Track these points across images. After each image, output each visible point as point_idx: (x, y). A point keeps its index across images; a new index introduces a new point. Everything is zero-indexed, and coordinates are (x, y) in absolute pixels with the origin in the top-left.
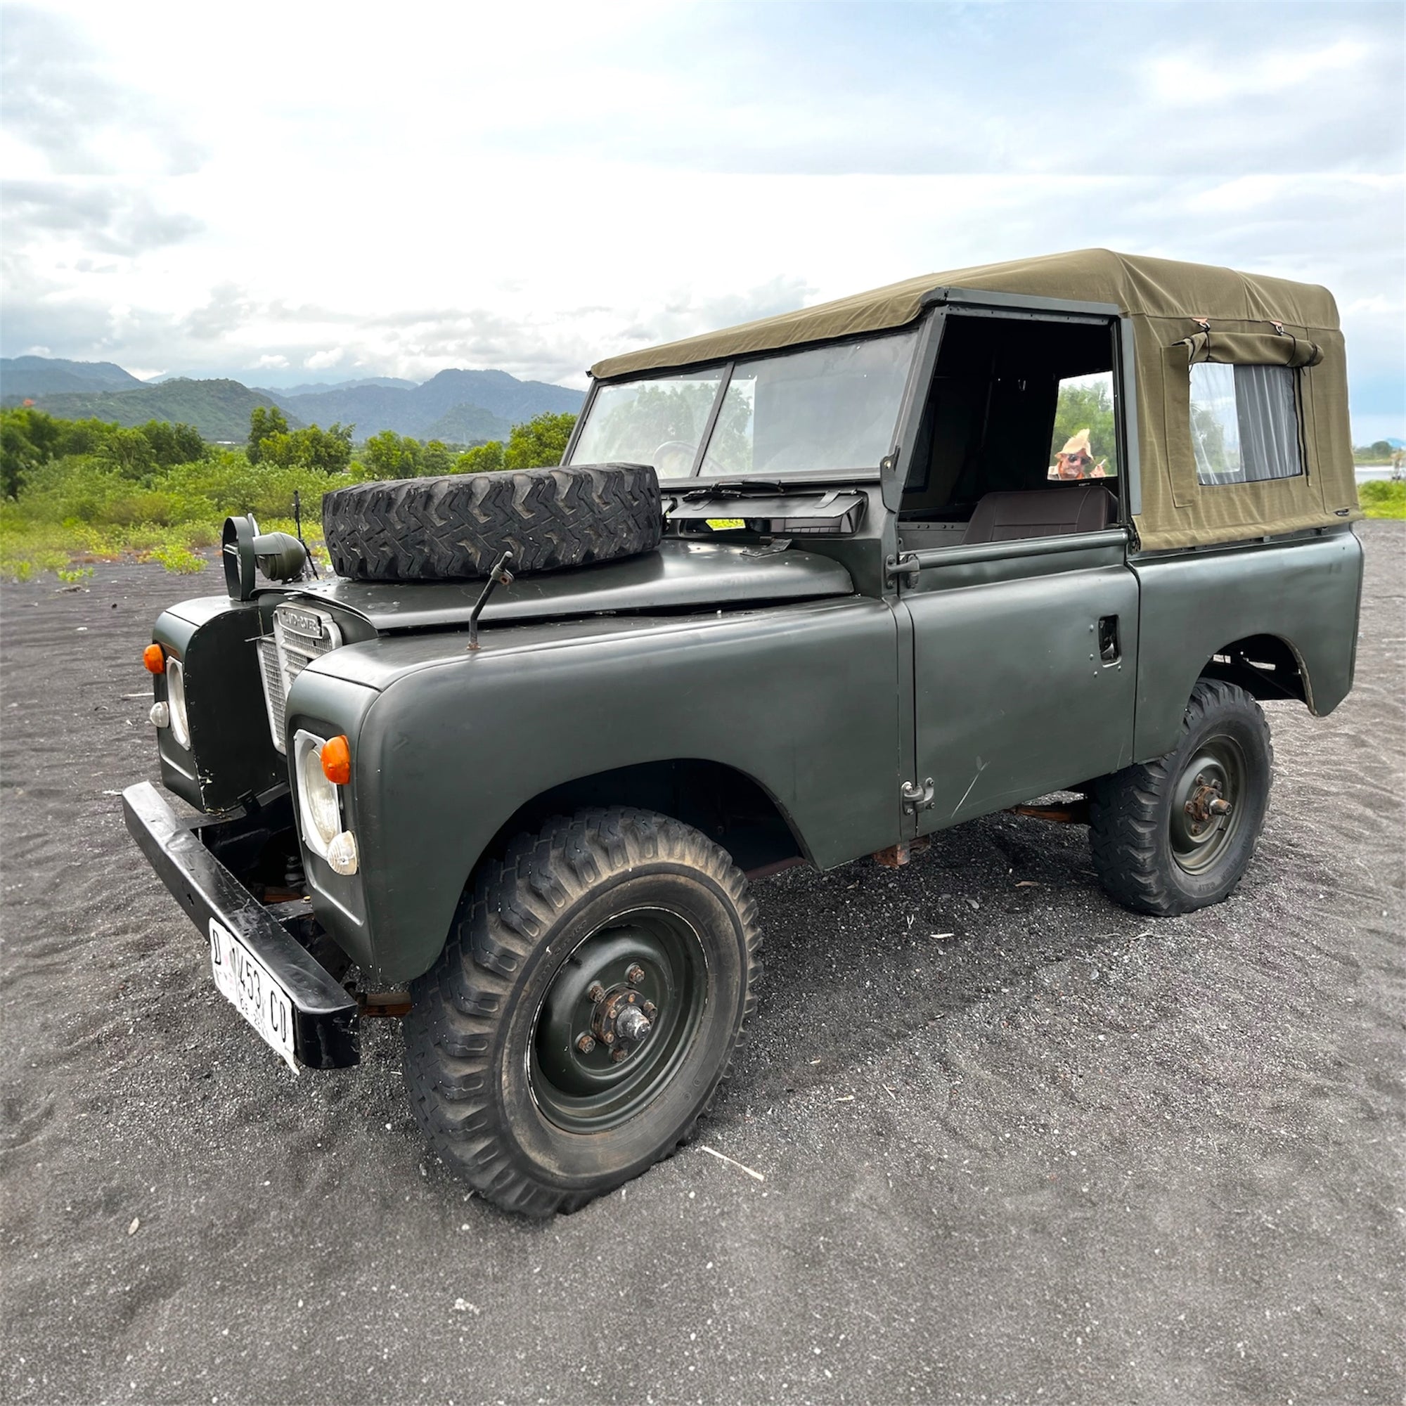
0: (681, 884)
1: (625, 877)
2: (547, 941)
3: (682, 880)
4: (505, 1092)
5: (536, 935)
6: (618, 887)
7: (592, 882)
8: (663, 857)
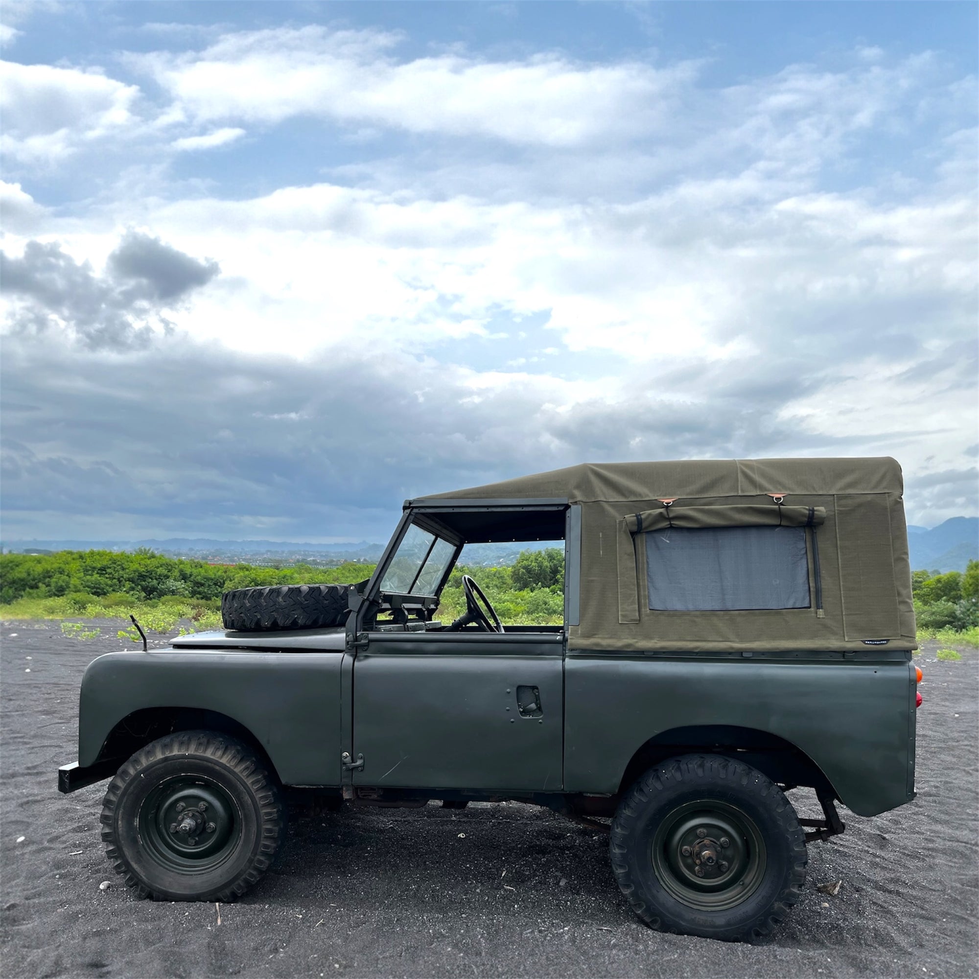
0: (217, 770)
1: (184, 757)
2: (143, 771)
3: (217, 768)
4: (120, 829)
5: (139, 768)
6: (180, 760)
7: (168, 754)
8: (209, 754)
